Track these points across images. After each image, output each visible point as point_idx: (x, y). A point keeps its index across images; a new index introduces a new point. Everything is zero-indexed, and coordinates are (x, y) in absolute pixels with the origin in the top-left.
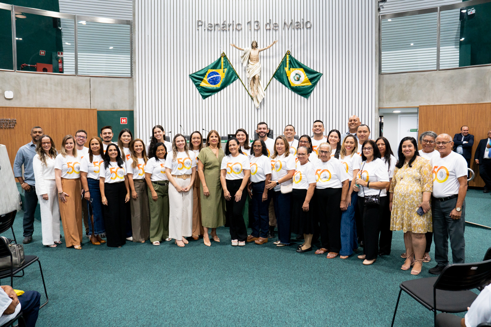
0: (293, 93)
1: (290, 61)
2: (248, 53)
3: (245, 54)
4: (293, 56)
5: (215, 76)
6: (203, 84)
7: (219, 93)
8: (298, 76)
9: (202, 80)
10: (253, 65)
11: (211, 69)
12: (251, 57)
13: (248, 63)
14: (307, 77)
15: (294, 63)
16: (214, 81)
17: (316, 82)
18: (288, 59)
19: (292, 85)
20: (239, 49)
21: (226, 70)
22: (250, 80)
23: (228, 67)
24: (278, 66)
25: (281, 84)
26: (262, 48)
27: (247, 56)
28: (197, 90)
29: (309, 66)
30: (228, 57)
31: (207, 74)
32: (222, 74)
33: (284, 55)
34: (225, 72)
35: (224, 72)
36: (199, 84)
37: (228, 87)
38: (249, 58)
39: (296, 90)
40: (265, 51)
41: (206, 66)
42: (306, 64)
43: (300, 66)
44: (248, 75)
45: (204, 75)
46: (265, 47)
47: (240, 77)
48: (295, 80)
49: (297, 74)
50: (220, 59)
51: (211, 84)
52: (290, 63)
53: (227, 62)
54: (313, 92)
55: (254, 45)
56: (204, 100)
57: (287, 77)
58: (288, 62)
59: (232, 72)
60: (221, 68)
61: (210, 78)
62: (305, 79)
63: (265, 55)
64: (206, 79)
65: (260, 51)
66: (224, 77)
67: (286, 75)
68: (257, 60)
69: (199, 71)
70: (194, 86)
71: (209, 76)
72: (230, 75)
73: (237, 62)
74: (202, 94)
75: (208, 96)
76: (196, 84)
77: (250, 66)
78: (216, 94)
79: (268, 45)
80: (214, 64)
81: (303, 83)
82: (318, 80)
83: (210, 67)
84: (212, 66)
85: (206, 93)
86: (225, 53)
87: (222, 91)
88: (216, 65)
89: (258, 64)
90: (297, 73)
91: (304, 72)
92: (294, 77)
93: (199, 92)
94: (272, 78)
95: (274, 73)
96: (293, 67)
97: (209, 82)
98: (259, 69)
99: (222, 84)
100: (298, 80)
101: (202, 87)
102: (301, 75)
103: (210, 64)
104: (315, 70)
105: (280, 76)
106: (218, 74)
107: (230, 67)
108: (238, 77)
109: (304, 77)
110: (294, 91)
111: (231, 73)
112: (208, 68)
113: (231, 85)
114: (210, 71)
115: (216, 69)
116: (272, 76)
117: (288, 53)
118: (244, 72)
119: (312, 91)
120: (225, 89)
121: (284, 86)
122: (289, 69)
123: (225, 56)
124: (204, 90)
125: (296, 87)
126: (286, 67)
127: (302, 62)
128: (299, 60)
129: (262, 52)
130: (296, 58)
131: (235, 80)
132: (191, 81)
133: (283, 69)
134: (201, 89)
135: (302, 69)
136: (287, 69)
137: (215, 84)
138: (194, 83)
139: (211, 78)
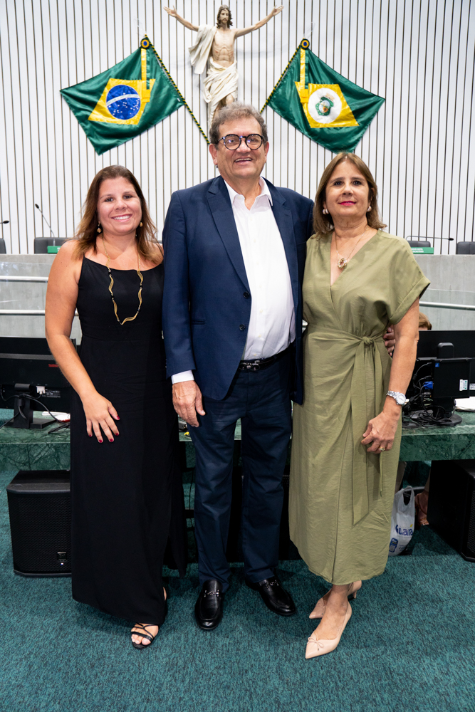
0: (314, 144)
1: (308, 65)
2: (209, 39)
3: (200, 41)
4: (315, 51)
5: (125, 96)
6: (96, 116)
7: (137, 139)
8: (326, 103)
9: (93, 105)
10: (221, 70)
11: (116, 77)
12: (216, 49)
13: (208, 66)
14: (347, 107)
15: (319, 72)
16: (124, 110)
17: (370, 120)
18: (303, 60)
19: (312, 126)
20: (186, 25)
21: (152, 82)
22: (213, 108)
23: (158, 75)
24: (278, 77)
25: (285, 122)
26: (241, 29)
27: (205, 46)
28: (81, 130)
29: (352, 79)
30: (157, 49)
31: (107, 90)
32: (143, 90)
33: (293, 51)
34: (151, 87)
35: (148, 88)
36: (87, 117)
37: (159, 126)
38: (211, 54)
39: (321, 137)
40: (248, 36)
41: (104, 69)
42: (345, 74)
43: (333, 78)
44: (207, 97)
45: (98, 93)
46: (248, 27)
47: (188, 101)
48: (319, 112)
49: (323, 99)
50: (139, 53)
51: (117, 116)
52: (309, 70)
53: (156, 63)
54: (360, 143)
55: (224, 17)
56: (99, 158)
57: (301, 105)
58: (303, 67)
59: (169, 90)
60: (140, 77)
61: (112, 101)
62: (343, 111)
63: (248, 49)
64: (103, 102)
65: (236, 36)
66: (149, 100)
67: (299, 100)
68: (231, 60)
69: (85, 82)
70: (75, 121)
71: (111, 95)
72: (163, 95)
73: (181, 63)
74: (95, 141)
75: (109, 147)
76: (79, 114)
77: (213, 73)
78: (129, 143)
79: (256, 22)
80: (123, 67)
81: (338, 121)
82: (373, 115)
83: (113, 73)
84: (118, 71)
85: (104, 138)
86: (151, 39)
87: (144, 135)
88: (128, 70)
89: (231, 68)
90: (324, 95)
91: (342, 94)
92: (317, 106)
93: (88, 136)
94: (265, 106)
95: (269, 94)
96: (315, 82)
97: (111, 112)
98: (232, 82)
99: (144, 118)
100: (327, 112)
101: (93, 123)
102: (334, 101)
103: (112, 64)
104: (367, 88)
105: (283, 102)
106: (132, 92)
107: (162, 74)
108: (183, 102)
109: (340, 105)
110: (316, 140)
111: (165, 90)
112: (107, 75)
113: (167, 120)
114: (113, 83)
115: (128, 79)
116: (263, 102)
117: (305, 45)
118: (196, 90)
119: (358, 140)
120: (152, 131)
121: (292, 128)
122: (307, 84)
123: (150, 45)
124: (98, 130)
125: (322, 129)
126: (299, 80)
127: (337, 69)
128: (330, 64)
129: (240, 39)
130: (322, 58)
131: (174, 108)
132: (66, 107)
133: (292, 84)
134: (91, 127)
135: (336, 87)
136: (300, 86)
137: (126, 117)
138: (75, 113)
139: (117, 102)
